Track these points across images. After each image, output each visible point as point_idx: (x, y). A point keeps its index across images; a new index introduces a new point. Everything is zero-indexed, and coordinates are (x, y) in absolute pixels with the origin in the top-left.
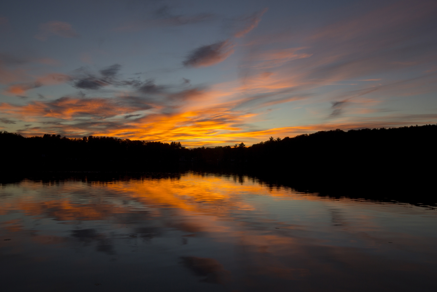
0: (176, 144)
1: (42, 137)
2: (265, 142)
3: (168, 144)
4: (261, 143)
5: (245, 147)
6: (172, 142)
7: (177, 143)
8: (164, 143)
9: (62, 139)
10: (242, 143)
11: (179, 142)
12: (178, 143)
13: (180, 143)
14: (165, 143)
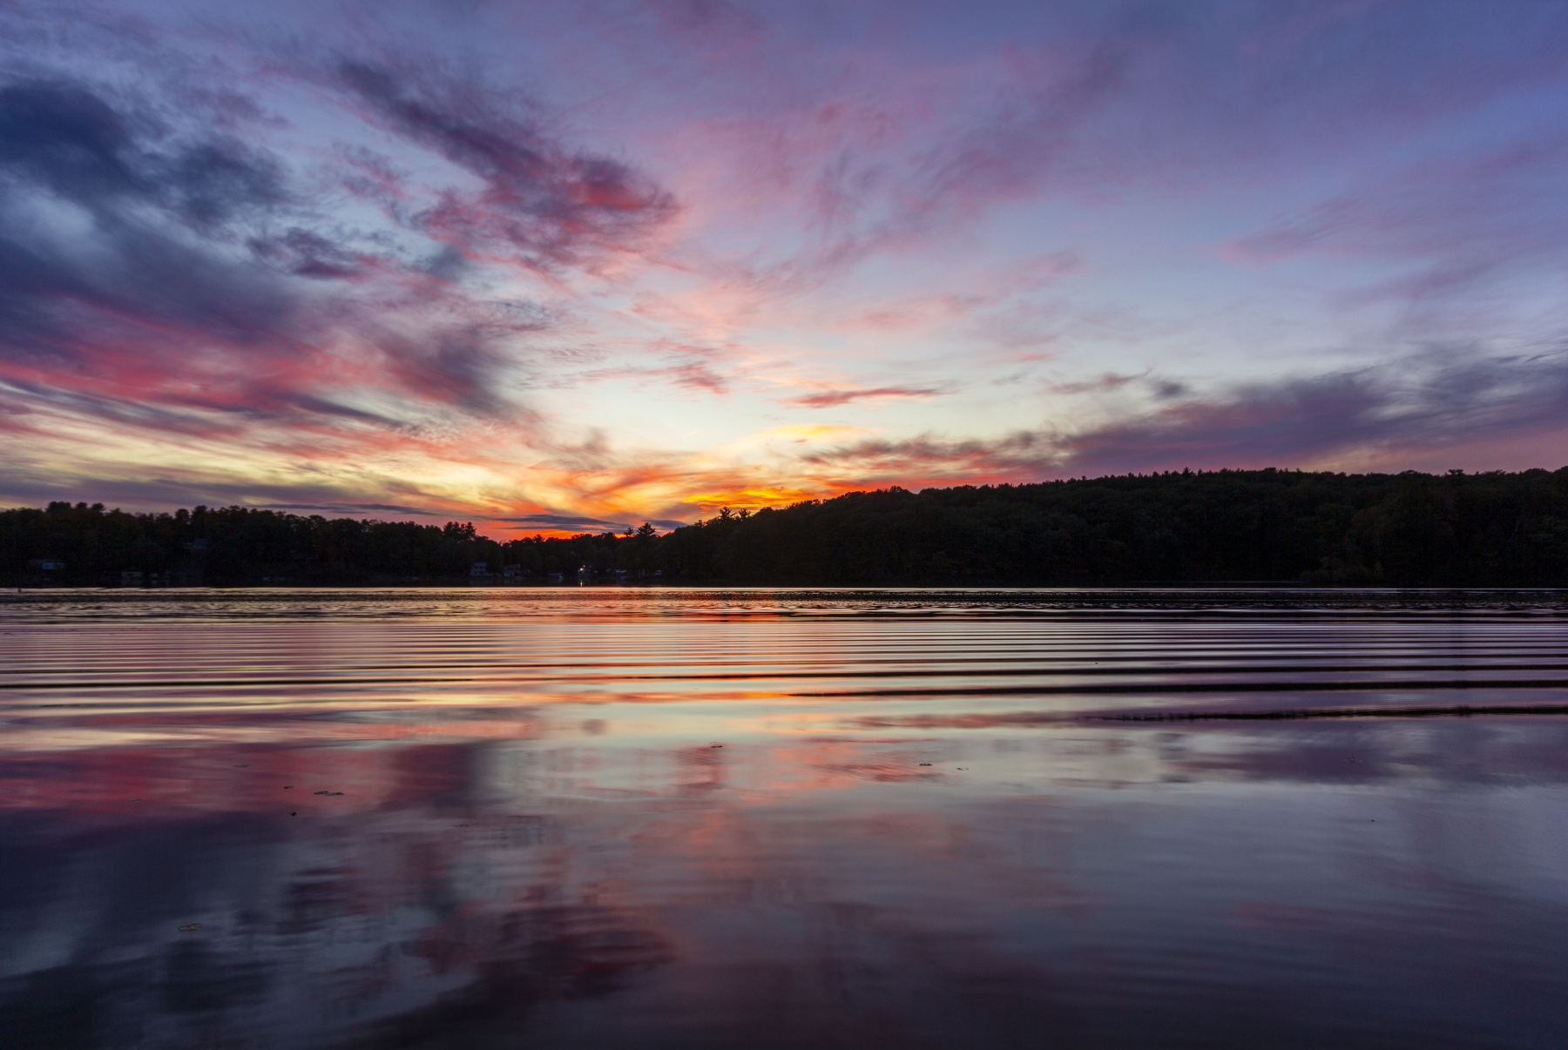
0: (459, 530)
1: (44, 510)
2: (707, 523)
3: (437, 529)
4: (696, 524)
5: (654, 536)
6: (450, 523)
7: (463, 525)
8: (424, 527)
9: (109, 515)
10: (647, 524)
11: (470, 524)
12: (466, 523)
13: (473, 525)
14: (427, 526)
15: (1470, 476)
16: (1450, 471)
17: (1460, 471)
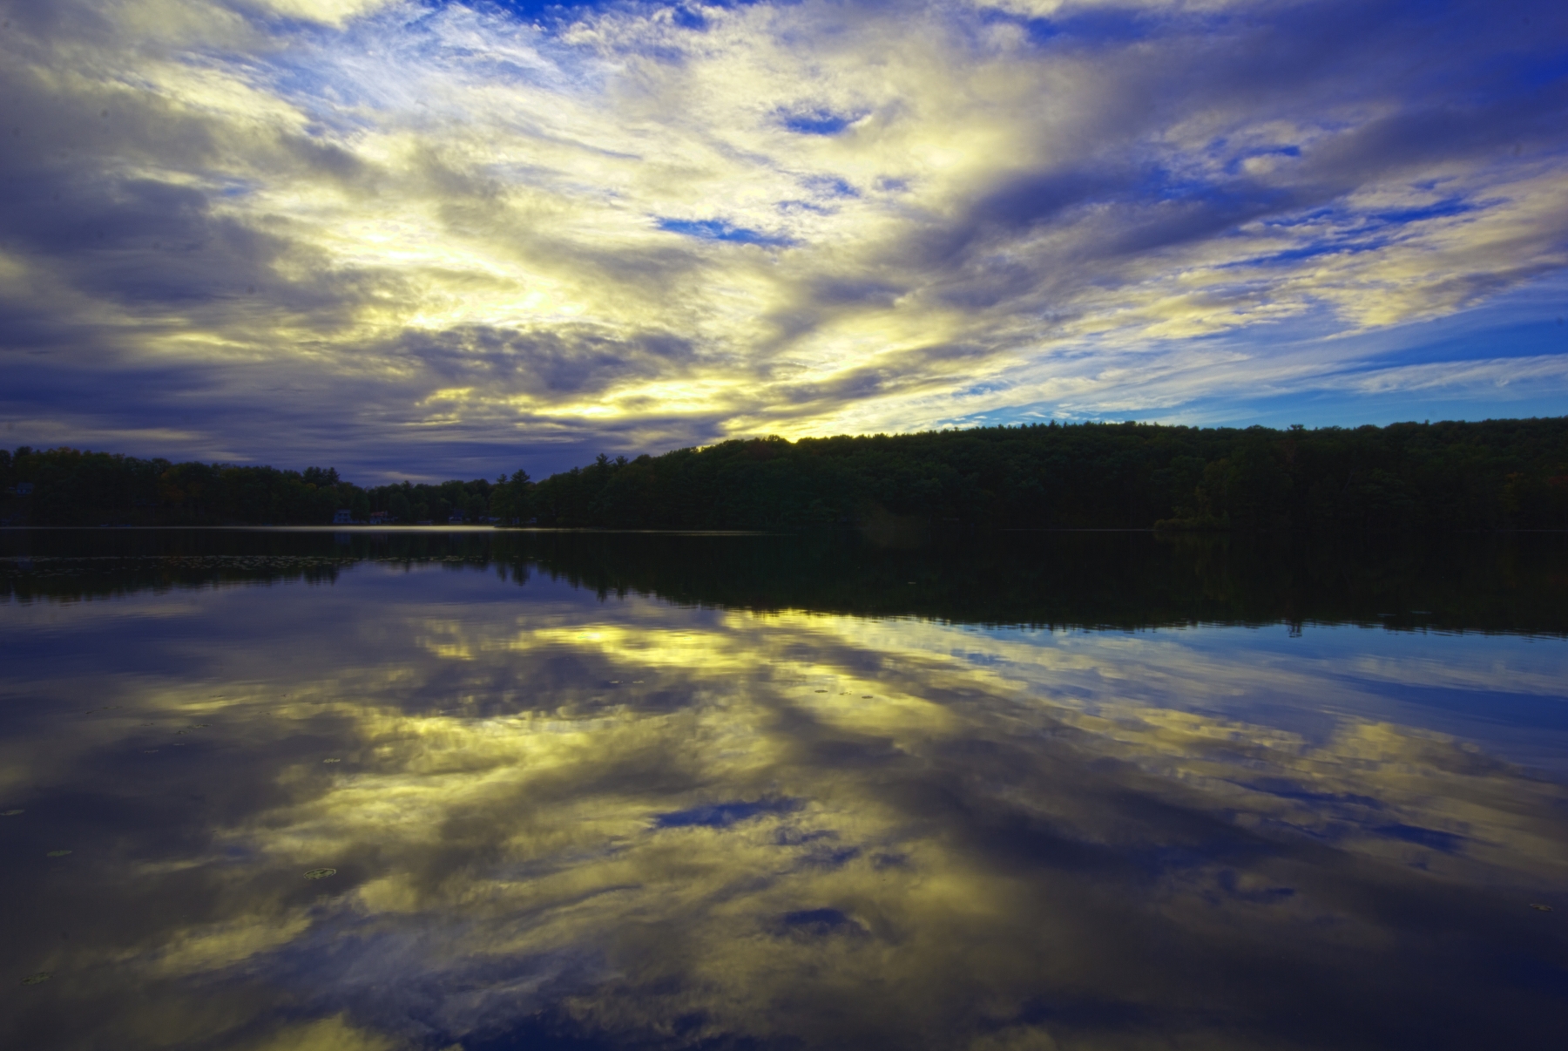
0: (321, 475)
2: (584, 470)
3: (297, 475)
4: (573, 471)
7: (324, 471)
8: (282, 472)
12: (328, 470)
15: (1310, 432)
16: (1292, 426)
17: (1301, 426)
